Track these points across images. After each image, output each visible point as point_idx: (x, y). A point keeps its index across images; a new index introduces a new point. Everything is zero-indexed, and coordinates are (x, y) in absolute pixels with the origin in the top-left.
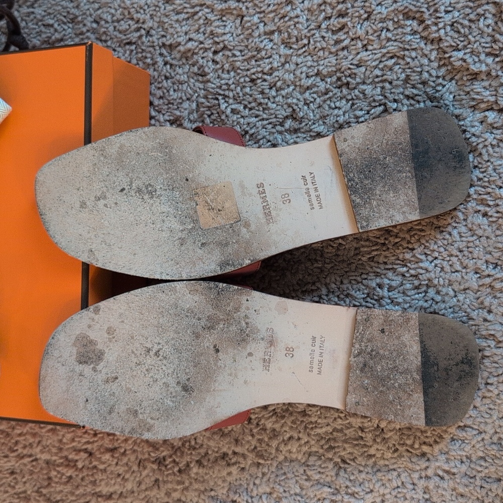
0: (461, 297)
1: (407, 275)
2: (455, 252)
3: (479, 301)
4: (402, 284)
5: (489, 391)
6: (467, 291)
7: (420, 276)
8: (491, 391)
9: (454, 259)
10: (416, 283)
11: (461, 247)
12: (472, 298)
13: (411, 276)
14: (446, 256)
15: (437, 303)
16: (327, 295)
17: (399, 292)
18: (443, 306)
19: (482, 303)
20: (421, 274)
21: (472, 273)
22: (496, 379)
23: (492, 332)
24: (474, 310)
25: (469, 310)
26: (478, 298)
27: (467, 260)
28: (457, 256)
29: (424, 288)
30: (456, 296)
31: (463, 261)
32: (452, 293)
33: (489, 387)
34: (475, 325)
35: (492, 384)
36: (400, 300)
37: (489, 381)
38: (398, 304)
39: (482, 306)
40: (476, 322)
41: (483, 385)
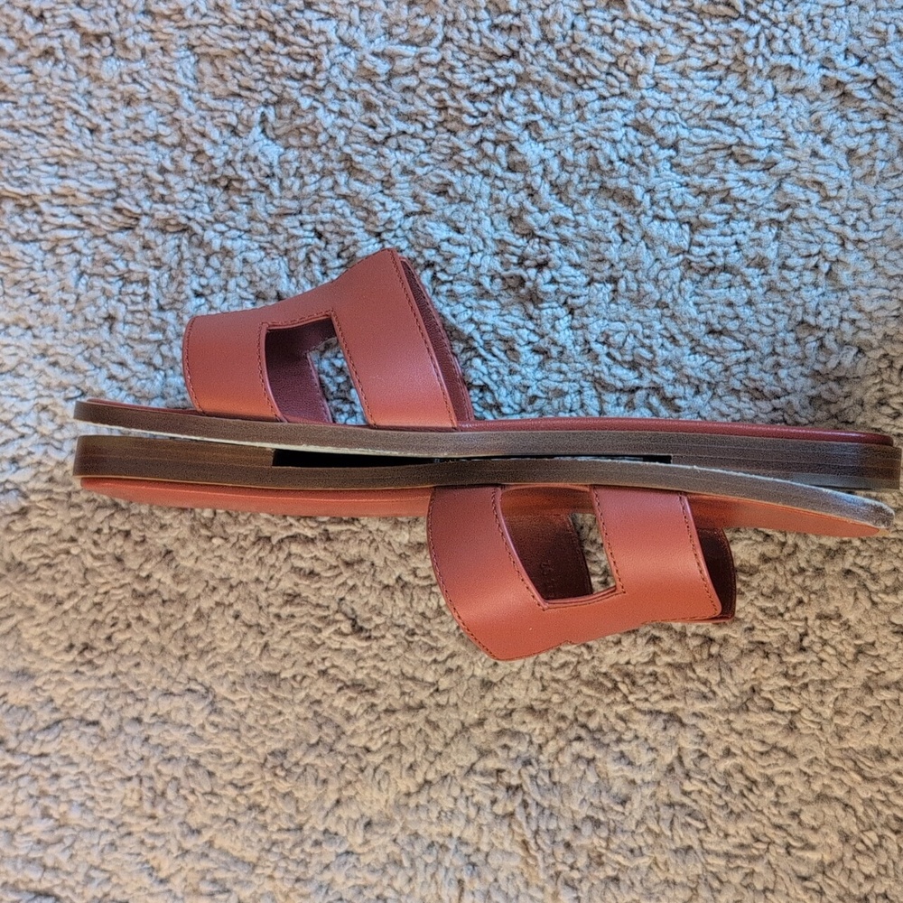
0: (784, 103)
1: (699, 40)
2: (800, 19)
3: (814, 117)
4: (684, 56)
5: (784, 279)
6: (798, 96)
7: (722, 49)
8: (788, 281)
9: (794, 31)
10: (711, 58)
11: (812, 13)
12: (802, 109)
13: (705, 44)
14: (781, 19)
15: (737, 103)
16: (536, 44)
17: (674, 70)
18: (747, 111)
19: (818, 122)
20: (725, 46)
21: (817, 65)
22: (802, 261)
23: (821, 178)
24: (800, 132)
25: (790, 130)
26: (812, 113)
27: (816, 40)
28: (800, 27)
29: (719, 72)
30: (774, 99)
31: (807, 38)
32: (769, 92)
33: (785, 273)
34: (794, 159)
35: (792, 269)
36: (673, 84)
37: (790, 262)
38: (668, 91)
39: (816, 129)
40: (798, 155)
41: (776, 268)
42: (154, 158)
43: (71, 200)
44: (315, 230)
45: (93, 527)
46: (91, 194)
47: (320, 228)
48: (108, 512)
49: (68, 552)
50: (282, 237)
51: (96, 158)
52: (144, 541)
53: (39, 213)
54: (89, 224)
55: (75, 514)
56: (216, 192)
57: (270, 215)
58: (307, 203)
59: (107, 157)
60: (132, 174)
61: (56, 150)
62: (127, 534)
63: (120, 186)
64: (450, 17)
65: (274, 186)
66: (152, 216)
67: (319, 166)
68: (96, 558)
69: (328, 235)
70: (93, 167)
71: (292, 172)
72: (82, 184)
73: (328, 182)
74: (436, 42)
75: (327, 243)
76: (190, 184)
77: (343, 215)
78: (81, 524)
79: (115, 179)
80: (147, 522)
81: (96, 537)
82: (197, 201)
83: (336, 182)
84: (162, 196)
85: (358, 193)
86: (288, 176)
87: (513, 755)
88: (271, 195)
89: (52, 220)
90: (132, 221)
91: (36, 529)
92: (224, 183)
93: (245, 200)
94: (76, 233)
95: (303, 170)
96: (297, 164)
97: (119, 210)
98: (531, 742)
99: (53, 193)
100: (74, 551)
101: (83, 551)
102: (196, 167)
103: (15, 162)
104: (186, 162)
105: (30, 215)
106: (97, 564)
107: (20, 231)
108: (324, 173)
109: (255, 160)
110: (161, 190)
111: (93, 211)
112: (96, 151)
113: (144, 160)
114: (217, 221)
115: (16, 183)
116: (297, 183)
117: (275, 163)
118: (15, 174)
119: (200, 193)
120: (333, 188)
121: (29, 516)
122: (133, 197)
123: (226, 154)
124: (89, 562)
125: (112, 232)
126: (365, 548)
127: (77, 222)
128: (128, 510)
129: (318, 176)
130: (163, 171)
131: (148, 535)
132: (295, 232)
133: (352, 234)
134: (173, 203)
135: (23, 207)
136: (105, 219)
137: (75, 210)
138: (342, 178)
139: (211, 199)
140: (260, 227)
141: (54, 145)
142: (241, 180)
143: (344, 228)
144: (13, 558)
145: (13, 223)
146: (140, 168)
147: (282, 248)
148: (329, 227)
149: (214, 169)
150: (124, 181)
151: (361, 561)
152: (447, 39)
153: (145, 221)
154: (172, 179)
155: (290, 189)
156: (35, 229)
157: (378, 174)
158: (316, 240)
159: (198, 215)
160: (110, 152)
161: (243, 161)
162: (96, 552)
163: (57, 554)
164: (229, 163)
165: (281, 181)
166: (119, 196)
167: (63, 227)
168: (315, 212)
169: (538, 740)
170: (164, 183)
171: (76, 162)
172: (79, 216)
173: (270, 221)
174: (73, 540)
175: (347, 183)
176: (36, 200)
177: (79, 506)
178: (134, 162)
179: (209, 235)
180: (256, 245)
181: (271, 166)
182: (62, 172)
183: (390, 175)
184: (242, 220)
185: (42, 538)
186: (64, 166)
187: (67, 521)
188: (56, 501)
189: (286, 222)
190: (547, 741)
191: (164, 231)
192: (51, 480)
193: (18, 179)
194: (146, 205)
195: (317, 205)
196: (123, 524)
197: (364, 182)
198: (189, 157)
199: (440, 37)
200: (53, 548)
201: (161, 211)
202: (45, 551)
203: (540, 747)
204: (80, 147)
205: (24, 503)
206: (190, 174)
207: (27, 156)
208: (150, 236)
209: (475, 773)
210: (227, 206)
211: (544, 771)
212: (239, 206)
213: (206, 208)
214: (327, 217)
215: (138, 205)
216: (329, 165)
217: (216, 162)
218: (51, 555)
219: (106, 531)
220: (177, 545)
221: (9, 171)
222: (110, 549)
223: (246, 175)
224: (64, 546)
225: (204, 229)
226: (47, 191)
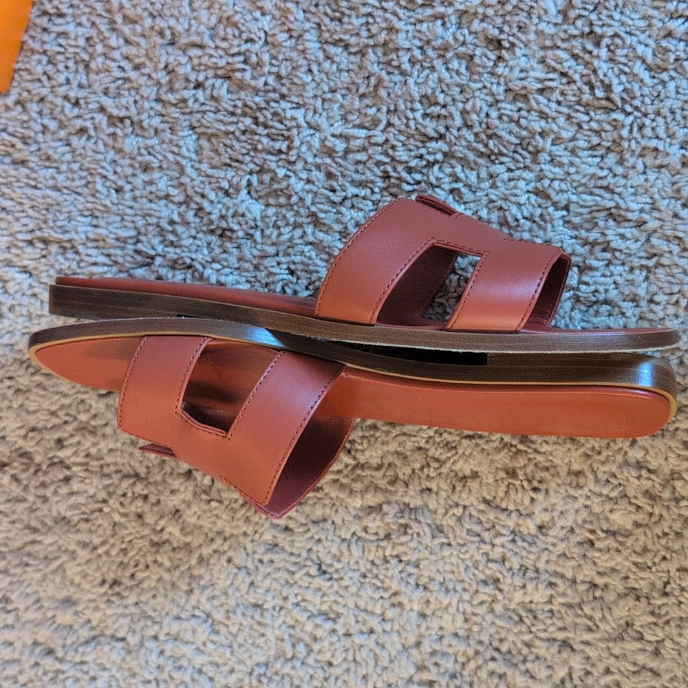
0: (652, 176)
1: (585, 126)
2: (665, 111)
3: (675, 187)
4: (574, 139)
5: (652, 311)
6: (663, 170)
7: (603, 134)
8: (655, 313)
9: (660, 120)
10: (595, 140)
11: (674, 107)
12: (666, 181)
13: (590, 130)
14: (650, 111)
15: (615, 175)
16: (459, 129)
17: (566, 149)
18: (623, 182)
19: (678, 191)
20: (606, 131)
21: (678, 146)
22: (666, 298)
23: (681, 235)
24: (664, 199)
25: (656, 196)
26: (673, 184)
27: (677, 128)
28: (665, 117)
29: (602, 152)
30: (644, 173)
31: (670, 126)
32: (640, 167)
33: (653, 306)
34: (660, 219)
35: (658, 304)
36: (565, 160)
37: (656, 298)
38: (561, 165)
39: (677, 196)
40: (663, 216)
41: (645, 302)
42: (165, 213)
43: (101, 244)
44: (288, 268)
45: (120, 492)
46: (117, 239)
47: (293, 267)
48: (131, 481)
49: (101, 510)
50: (263, 274)
51: (121, 212)
52: (158, 502)
53: (77, 253)
54: (116, 262)
55: (107, 482)
56: (213, 239)
57: (254, 257)
58: (282, 248)
59: (129, 211)
60: (149, 224)
61: (90, 206)
62: (146, 498)
63: (139, 233)
64: (392, 107)
65: (258, 235)
66: (164, 257)
67: (292, 220)
68: (122, 515)
69: (299, 273)
70: (119, 219)
71: (271, 225)
72: (110, 232)
73: (298, 233)
74: (381, 127)
75: (298, 279)
76: (193, 232)
77: (310, 258)
78: (111, 489)
79: (136, 228)
80: (160, 488)
81: (122, 499)
82: (198, 246)
83: (304, 232)
84: (172, 242)
85: (322, 241)
86: (268, 227)
87: (442, 670)
88: (255, 241)
89: (87, 259)
90: (148, 260)
91: (77, 493)
92: (219, 232)
93: (236, 245)
94: (106, 269)
95: (279, 223)
96: (274, 219)
97: (138, 252)
98: (456, 660)
99: (87, 238)
100: (106, 510)
101: (113, 510)
102: (198, 220)
103: (58, 214)
104: (190, 216)
105: (70, 255)
106: (123, 520)
107: (63, 267)
108: (296, 226)
109: (243, 215)
110: (171, 237)
111: (119, 252)
112: (121, 207)
113: (157, 214)
114: (214, 261)
115: (59, 231)
116: (275, 233)
117: (258, 218)
118: (59, 224)
119: (201, 240)
120: (302, 237)
121: (72, 482)
122: (149, 242)
123: (220, 211)
124: (117, 518)
125: (133, 268)
126: (328, 511)
127: (106, 260)
128: (146, 479)
129: (291, 228)
130: (172, 222)
131: (162, 498)
132: (273, 270)
133: (317, 272)
134: (180, 246)
135: (65, 248)
136: (128, 259)
137: (105, 251)
138: (309, 230)
139: (209, 244)
140: (247, 265)
141: (88, 202)
142: (232, 231)
143: (311, 267)
144: (59, 513)
145: (57, 260)
146: (154, 220)
147: (263, 282)
148: (300, 267)
149: (211, 222)
150: (143, 230)
151: (325, 520)
152: (389, 124)
153: (159, 260)
154: (180, 229)
155: (269, 237)
156: (74, 266)
157: (338, 227)
158: (290, 277)
159: (200, 257)
160: (131, 208)
161: (234, 216)
162: (122, 511)
163: (93, 512)
164: (223, 217)
165: (262, 231)
166: (138, 241)
167: (95, 264)
168: (289, 255)
169: (461, 659)
170: (174, 232)
171: (105, 215)
172: (108, 256)
173: (255, 262)
174: (104, 501)
175: (313, 233)
176: (75, 244)
177: (109, 476)
178: (150, 216)
179: (208, 272)
180: (244, 279)
181: (255, 220)
182: (94, 222)
183: (346, 228)
184: (233, 260)
185: (81, 499)
186: (97, 217)
187: (100, 487)
188: (92, 472)
189: (267, 262)
190: (469, 660)
191: (173, 268)
192: (88, 455)
193: (61, 227)
194: (160, 249)
195: (290, 250)
196: (143, 490)
197: (326, 233)
198: (192, 213)
199: (384, 122)
200: (90, 507)
201: (172, 253)
202: (83, 509)
203: (463, 664)
204: (108, 203)
205: (68, 473)
206: (193, 225)
207: (67, 210)
208: (163, 271)
209: (413, 683)
210: (221, 250)
211: (466, 682)
212: (231, 250)
213: (206, 251)
214: (298, 259)
215: (153, 248)
216: (300, 220)
217: (214, 217)
218: (88, 512)
219: (130, 494)
220: (183, 506)
221: (54, 221)
222: (133, 509)
223: (236, 227)
224: (98, 506)
225: (204, 267)
226: (83, 237)
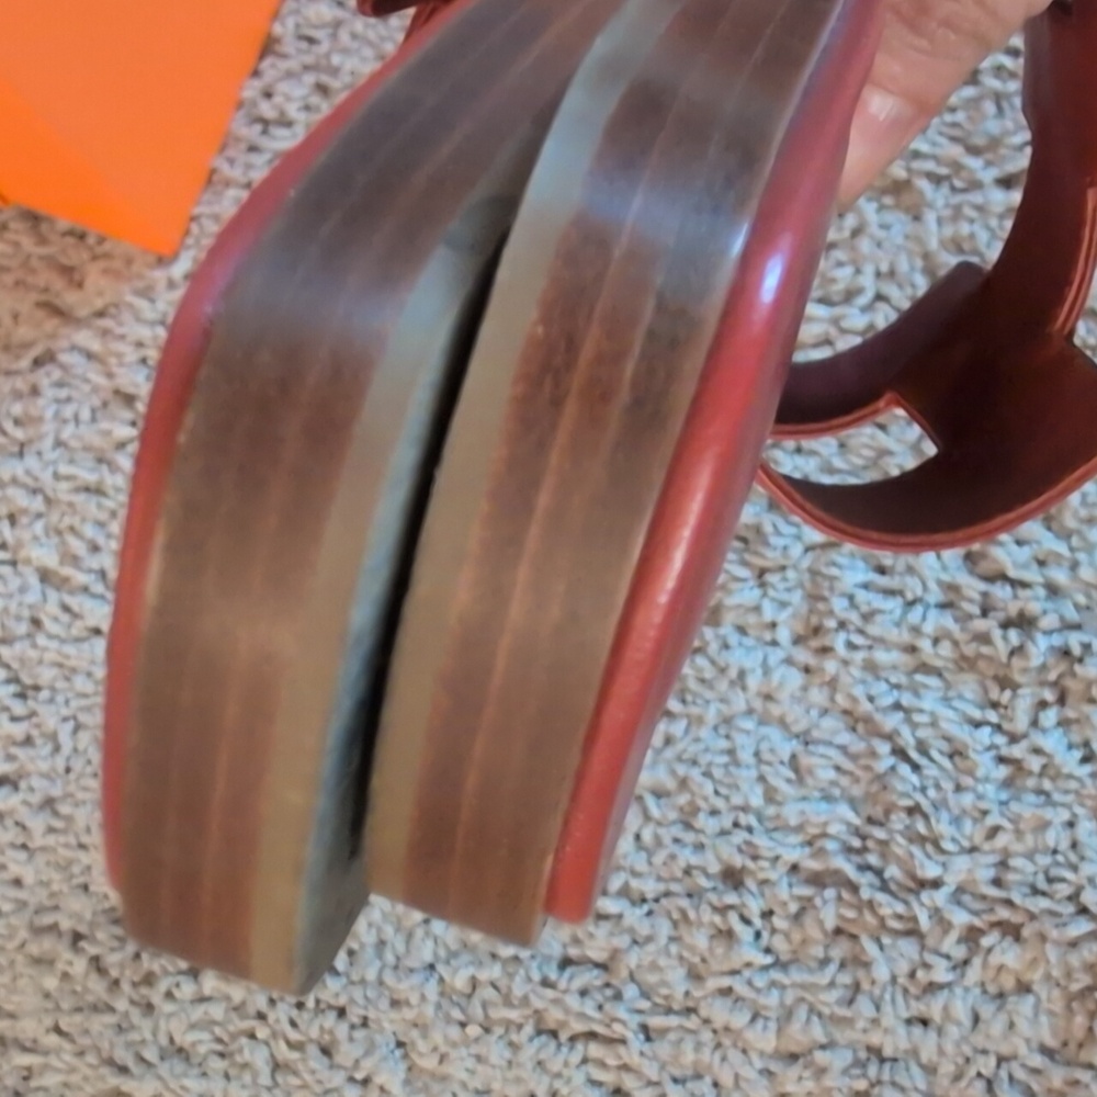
49: (252, 1036)
52: (365, 1022)
62: (341, 1012)
64: (884, 268)
68: (291, 1045)
74: (863, 300)
80: (371, 994)
81: (295, 1013)
91: (209, 998)
100: (262, 1033)
101: (274, 1035)
106: (294, 1055)
124: (283, 1052)
126: (706, 1055)
131: (373, 1015)
144: (172, 1040)
151: (698, 1076)
152: (880, 297)
162: (294, 1036)
163: (234, 1036)
174: (261, 1016)
185: (217, 1011)
199: (869, 295)
200: (231, 1028)
202: (218, 1031)
218: (226, 1038)
220: (415, 1034)
222: (314, 1033)
